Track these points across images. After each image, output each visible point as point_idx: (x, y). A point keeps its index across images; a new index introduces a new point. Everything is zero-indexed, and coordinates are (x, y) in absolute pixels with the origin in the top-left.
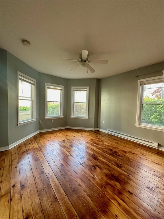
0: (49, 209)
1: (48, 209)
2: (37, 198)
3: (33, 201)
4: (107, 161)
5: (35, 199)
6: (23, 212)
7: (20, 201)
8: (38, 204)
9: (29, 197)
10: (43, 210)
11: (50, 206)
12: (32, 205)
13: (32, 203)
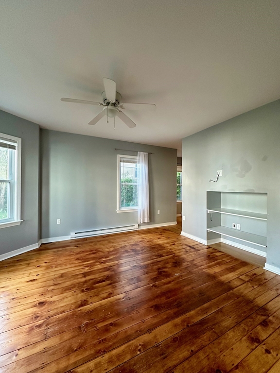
0: (233, 316)
1: (233, 318)
2: (228, 335)
3: (234, 340)
4: (152, 261)
5: (230, 339)
6: (253, 350)
7: (244, 364)
8: (234, 332)
9: (232, 349)
10: (238, 324)
11: (230, 316)
12: (239, 339)
13: (237, 341)
